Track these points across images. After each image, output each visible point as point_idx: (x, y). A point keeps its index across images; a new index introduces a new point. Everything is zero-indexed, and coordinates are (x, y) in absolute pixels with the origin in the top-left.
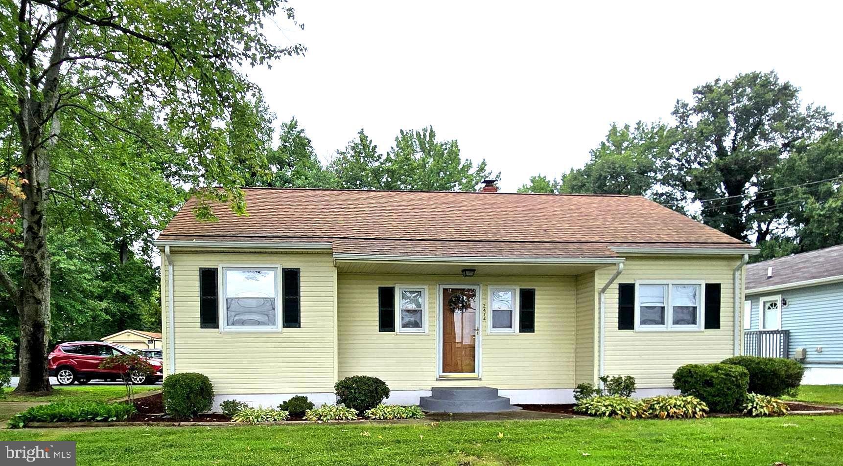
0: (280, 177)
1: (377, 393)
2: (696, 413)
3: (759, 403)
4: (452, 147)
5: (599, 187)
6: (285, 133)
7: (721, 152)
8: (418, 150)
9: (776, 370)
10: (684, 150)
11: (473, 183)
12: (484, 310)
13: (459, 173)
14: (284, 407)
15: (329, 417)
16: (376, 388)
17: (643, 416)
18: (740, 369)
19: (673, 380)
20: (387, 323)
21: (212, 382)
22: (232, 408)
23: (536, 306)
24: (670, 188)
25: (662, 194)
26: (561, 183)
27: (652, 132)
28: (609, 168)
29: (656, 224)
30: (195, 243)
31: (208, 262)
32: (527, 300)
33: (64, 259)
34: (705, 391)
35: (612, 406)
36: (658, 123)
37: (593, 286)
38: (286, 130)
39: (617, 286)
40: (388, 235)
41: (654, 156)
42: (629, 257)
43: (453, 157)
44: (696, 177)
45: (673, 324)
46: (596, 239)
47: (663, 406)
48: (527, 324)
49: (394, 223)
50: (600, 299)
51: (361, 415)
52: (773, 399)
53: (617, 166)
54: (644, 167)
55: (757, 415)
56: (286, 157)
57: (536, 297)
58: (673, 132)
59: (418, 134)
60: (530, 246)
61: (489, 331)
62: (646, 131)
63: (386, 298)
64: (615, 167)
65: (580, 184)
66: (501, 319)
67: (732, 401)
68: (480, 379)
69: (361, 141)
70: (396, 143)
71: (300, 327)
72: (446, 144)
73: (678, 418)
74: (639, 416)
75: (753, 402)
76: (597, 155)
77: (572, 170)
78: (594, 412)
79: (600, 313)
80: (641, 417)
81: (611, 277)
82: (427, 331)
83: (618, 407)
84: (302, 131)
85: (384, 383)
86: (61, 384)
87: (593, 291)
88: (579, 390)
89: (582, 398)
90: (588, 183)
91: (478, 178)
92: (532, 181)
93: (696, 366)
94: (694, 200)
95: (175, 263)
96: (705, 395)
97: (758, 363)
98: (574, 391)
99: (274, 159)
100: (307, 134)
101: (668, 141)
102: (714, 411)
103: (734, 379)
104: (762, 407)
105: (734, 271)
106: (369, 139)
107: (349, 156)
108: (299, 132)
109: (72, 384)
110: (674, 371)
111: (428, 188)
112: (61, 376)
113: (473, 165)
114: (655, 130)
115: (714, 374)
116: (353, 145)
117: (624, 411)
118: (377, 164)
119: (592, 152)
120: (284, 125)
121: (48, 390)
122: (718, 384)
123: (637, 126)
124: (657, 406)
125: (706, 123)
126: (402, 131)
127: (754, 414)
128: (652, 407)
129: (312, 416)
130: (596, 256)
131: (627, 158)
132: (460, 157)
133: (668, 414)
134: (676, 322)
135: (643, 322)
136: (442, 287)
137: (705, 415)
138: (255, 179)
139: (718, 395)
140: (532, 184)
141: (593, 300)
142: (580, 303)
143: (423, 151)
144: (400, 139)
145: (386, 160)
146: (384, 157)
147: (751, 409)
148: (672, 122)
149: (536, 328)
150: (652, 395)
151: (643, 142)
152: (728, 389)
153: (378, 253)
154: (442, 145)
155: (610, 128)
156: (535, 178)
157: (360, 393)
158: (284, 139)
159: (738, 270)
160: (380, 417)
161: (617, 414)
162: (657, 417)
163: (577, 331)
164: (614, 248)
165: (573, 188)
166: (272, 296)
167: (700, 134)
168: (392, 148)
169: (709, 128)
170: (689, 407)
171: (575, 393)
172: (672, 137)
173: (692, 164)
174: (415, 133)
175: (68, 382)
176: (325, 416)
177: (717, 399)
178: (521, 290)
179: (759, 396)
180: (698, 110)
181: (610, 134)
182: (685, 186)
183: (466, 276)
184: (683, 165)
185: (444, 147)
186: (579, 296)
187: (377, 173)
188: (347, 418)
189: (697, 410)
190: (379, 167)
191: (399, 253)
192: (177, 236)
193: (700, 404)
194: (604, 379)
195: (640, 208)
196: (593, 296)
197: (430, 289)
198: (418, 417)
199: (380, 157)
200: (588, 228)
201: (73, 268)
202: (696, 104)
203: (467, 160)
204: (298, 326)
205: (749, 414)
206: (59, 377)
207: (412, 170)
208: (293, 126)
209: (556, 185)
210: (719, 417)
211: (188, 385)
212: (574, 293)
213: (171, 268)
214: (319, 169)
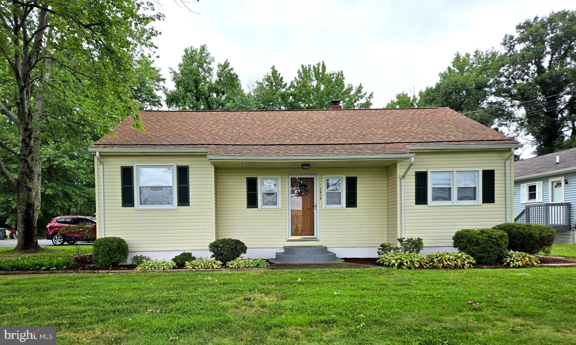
0: (216, 101)
1: (236, 250)
2: (464, 265)
3: (516, 257)
4: (338, 76)
5: (445, 100)
6: (220, 70)
7: (540, 70)
8: (314, 79)
9: (532, 233)
10: (511, 70)
11: (353, 100)
12: (321, 192)
13: (343, 94)
14: (174, 260)
15: (200, 266)
16: (236, 247)
17: (425, 267)
18: (501, 232)
19: (453, 241)
20: (252, 202)
21: (128, 243)
22: (139, 260)
23: (358, 189)
24: (503, 99)
25: (495, 103)
26: (419, 98)
27: (486, 58)
28: (453, 85)
29: (450, 128)
30: (116, 149)
31: (127, 162)
32: (352, 184)
33: (67, 160)
34: (473, 249)
35: (401, 259)
36: (491, 51)
37: (396, 174)
38: (221, 68)
39: (414, 174)
40: (250, 141)
41: (488, 76)
42: (419, 153)
43: (338, 83)
44: (519, 90)
45: (458, 200)
46: (400, 140)
47: (440, 259)
48: (352, 201)
49: (257, 134)
50: (401, 183)
51: (224, 265)
52: (528, 255)
53: (459, 84)
54: (480, 84)
55: (514, 267)
56: (219, 87)
57: (358, 182)
58: (502, 58)
59: (314, 67)
60: (348, 147)
61: (324, 207)
62: (482, 57)
63: (252, 185)
64: (457, 85)
65: (431, 98)
66: (333, 198)
67: (494, 257)
68: (318, 240)
69: (272, 74)
70: (298, 74)
71: (189, 205)
72: (333, 74)
73: (451, 268)
74: (421, 267)
75: (511, 257)
76: (444, 76)
77: (427, 88)
78: (387, 263)
79: (401, 193)
80: (423, 268)
81: (406, 167)
82: (280, 207)
83: (405, 261)
84: (232, 69)
85: (243, 244)
86: (55, 245)
87: (396, 177)
88: (381, 248)
89: (382, 254)
90: (437, 97)
91: (356, 97)
92: (397, 98)
93: (468, 231)
94: (519, 106)
95: (105, 163)
96: (474, 251)
97: (518, 228)
98: (378, 249)
99: (212, 89)
100: (236, 71)
101: (498, 64)
102: (480, 263)
103: (494, 240)
104: (518, 261)
105: (505, 160)
106: (278, 73)
107: (264, 85)
108: (230, 70)
109: (62, 244)
110: (454, 234)
111: (321, 106)
112: (55, 239)
113: (353, 88)
114: (489, 56)
115: (480, 237)
116: (267, 77)
117: (409, 263)
118: (284, 90)
119: (441, 75)
120: (220, 65)
121: (37, 248)
122: (482, 244)
123: (475, 54)
124: (435, 260)
125: (528, 49)
126: (302, 66)
127: (511, 266)
128: (432, 261)
129: (189, 266)
130: (394, 153)
131: (467, 78)
132: (344, 83)
133: (443, 265)
134: (460, 198)
135: (435, 199)
136: (290, 177)
137: (472, 266)
138: (199, 103)
139: (483, 252)
140: (397, 100)
141: (396, 184)
142: (390, 186)
143: (317, 79)
144: (301, 71)
145: (290, 87)
146: (288, 85)
147: (509, 262)
148: (502, 50)
149: (358, 205)
150: (434, 252)
151: (480, 65)
152: (490, 247)
153: (238, 155)
154: (331, 75)
155: (454, 57)
156: (400, 95)
157: (225, 250)
158: (219, 75)
159: (508, 160)
160: (235, 266)
161: (404, 265)
162: (435, 267)
163: (388, 205)
164: (409, 147)
165: (426, 102)
166: (171, 185)
167: (522, 58)
168: (295, 78)
169: (528, 53)
170: (459, 261)
171: (379, 250)
172: (502, 61)
173: (517, 80)
174: (312, 67)
175: (59, 243)
176: (198, 266)
177: (483, 255)
178: (346, 177)
179: (517, 252)
180: (521, 40)
181: (455, 61)
182: (513, 97)
183: (304, 169)
184: (510, 81)
185: (332, 76)
186: (389, 181)
187: (284, 97)
188: (213, 267)
189: (466, 262)
190: (285, 92)
191: (252, 155)
192: (105, 145)
193: (469, 259)
194: (401, 240)
195: (444, 116)
196: (396, 181)
197: (282, 178)
198: (261, 266)
199: (285, 85)
200: (397, 132)
201: (73, 166)
202: (519, 36)
203: (349, 85)
204: (188, 205)
205: (508, 266)
206: (54, 240)
207: (308, 93)
208: (226, 65)
209: (415, 99)
210: (484, 268)
211: (107, 245)
212: (385, 179)
213: (101, 167)
214: (243, 95)
